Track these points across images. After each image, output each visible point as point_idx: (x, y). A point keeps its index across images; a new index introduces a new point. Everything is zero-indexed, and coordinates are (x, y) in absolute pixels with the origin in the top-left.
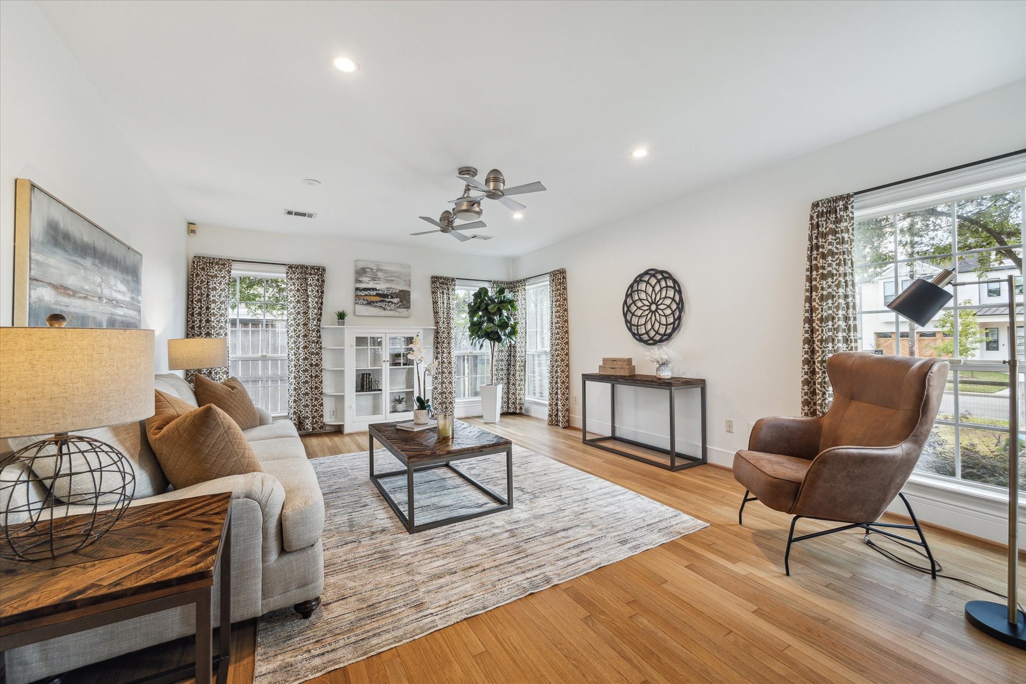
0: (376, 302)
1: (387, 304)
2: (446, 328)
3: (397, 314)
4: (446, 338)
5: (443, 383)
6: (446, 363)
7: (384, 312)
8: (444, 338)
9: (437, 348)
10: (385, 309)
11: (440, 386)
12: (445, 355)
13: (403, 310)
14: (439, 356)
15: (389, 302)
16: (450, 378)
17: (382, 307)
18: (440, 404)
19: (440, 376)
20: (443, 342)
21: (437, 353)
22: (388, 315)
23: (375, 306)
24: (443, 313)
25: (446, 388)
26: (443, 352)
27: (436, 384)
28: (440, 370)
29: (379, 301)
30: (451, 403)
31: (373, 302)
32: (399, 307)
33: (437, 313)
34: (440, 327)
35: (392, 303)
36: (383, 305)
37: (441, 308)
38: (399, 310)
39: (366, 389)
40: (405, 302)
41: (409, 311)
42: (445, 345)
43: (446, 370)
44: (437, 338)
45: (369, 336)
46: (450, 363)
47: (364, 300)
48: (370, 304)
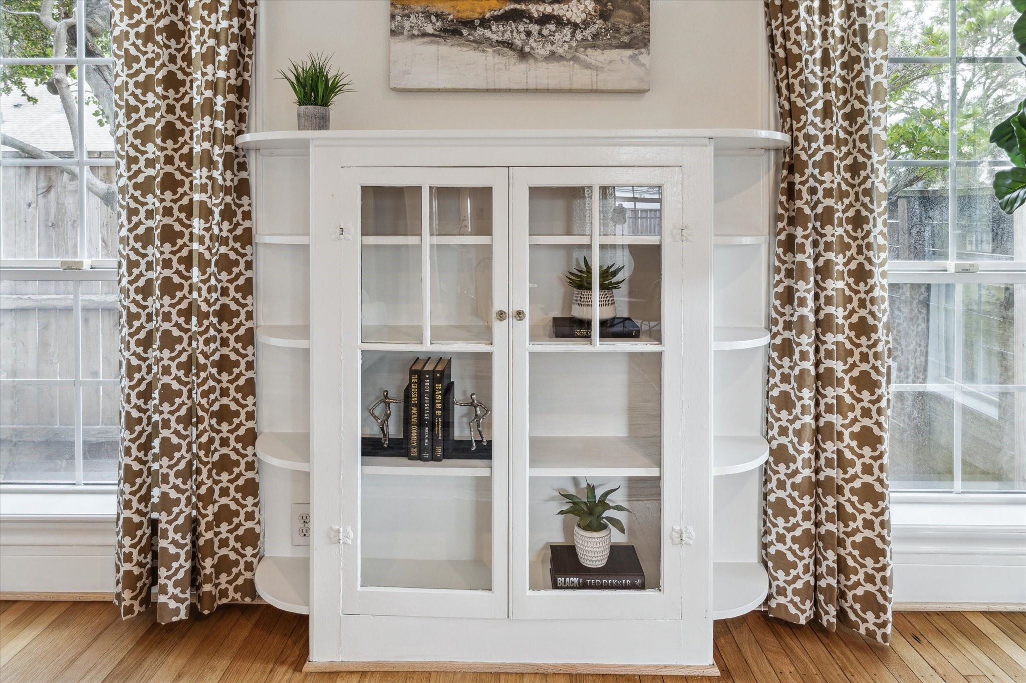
0: (485, 23)
1: (535, 28)
2: (840, 143)
3: (582, 78)
4: (843, 195)
5: (821, 433)
6: (840, 330)
7: (522, 66)
8: (828, 193)
9: (790, 245)
10: (523, 55)
11: (807, 447)
12: (834, 285)
13: (615, 54)
14: (805, 289)
15: (544, 20)
16: (866, 413)
17: (509, 45)
18: (808, 540)
19: (807, 394)
20: (827, 217)
21: (789, 274)
22: (543, 83)
23: (479, 43)
24: (826, 61)
25: (842, 463)
26: (824, 271)
27: (783, 431)
28: (808, 365)
29: (497, 19)
30: (872, 550)
31: (469, 24)
32: (595, 42)
33: (791, 60)
34: (809, 138)
35: (559, 22)
36: (515, 32)
37: (810, 36)
38: (595, 56)
39: (421, 448)
40: (622, 17)
41: (644, 58)
42: (834, 232)
43: (838, 367)
44: (791, 193)
45: (426, 180)
46: (863, 328)
47: (427, 15)
48: (456, 33)
